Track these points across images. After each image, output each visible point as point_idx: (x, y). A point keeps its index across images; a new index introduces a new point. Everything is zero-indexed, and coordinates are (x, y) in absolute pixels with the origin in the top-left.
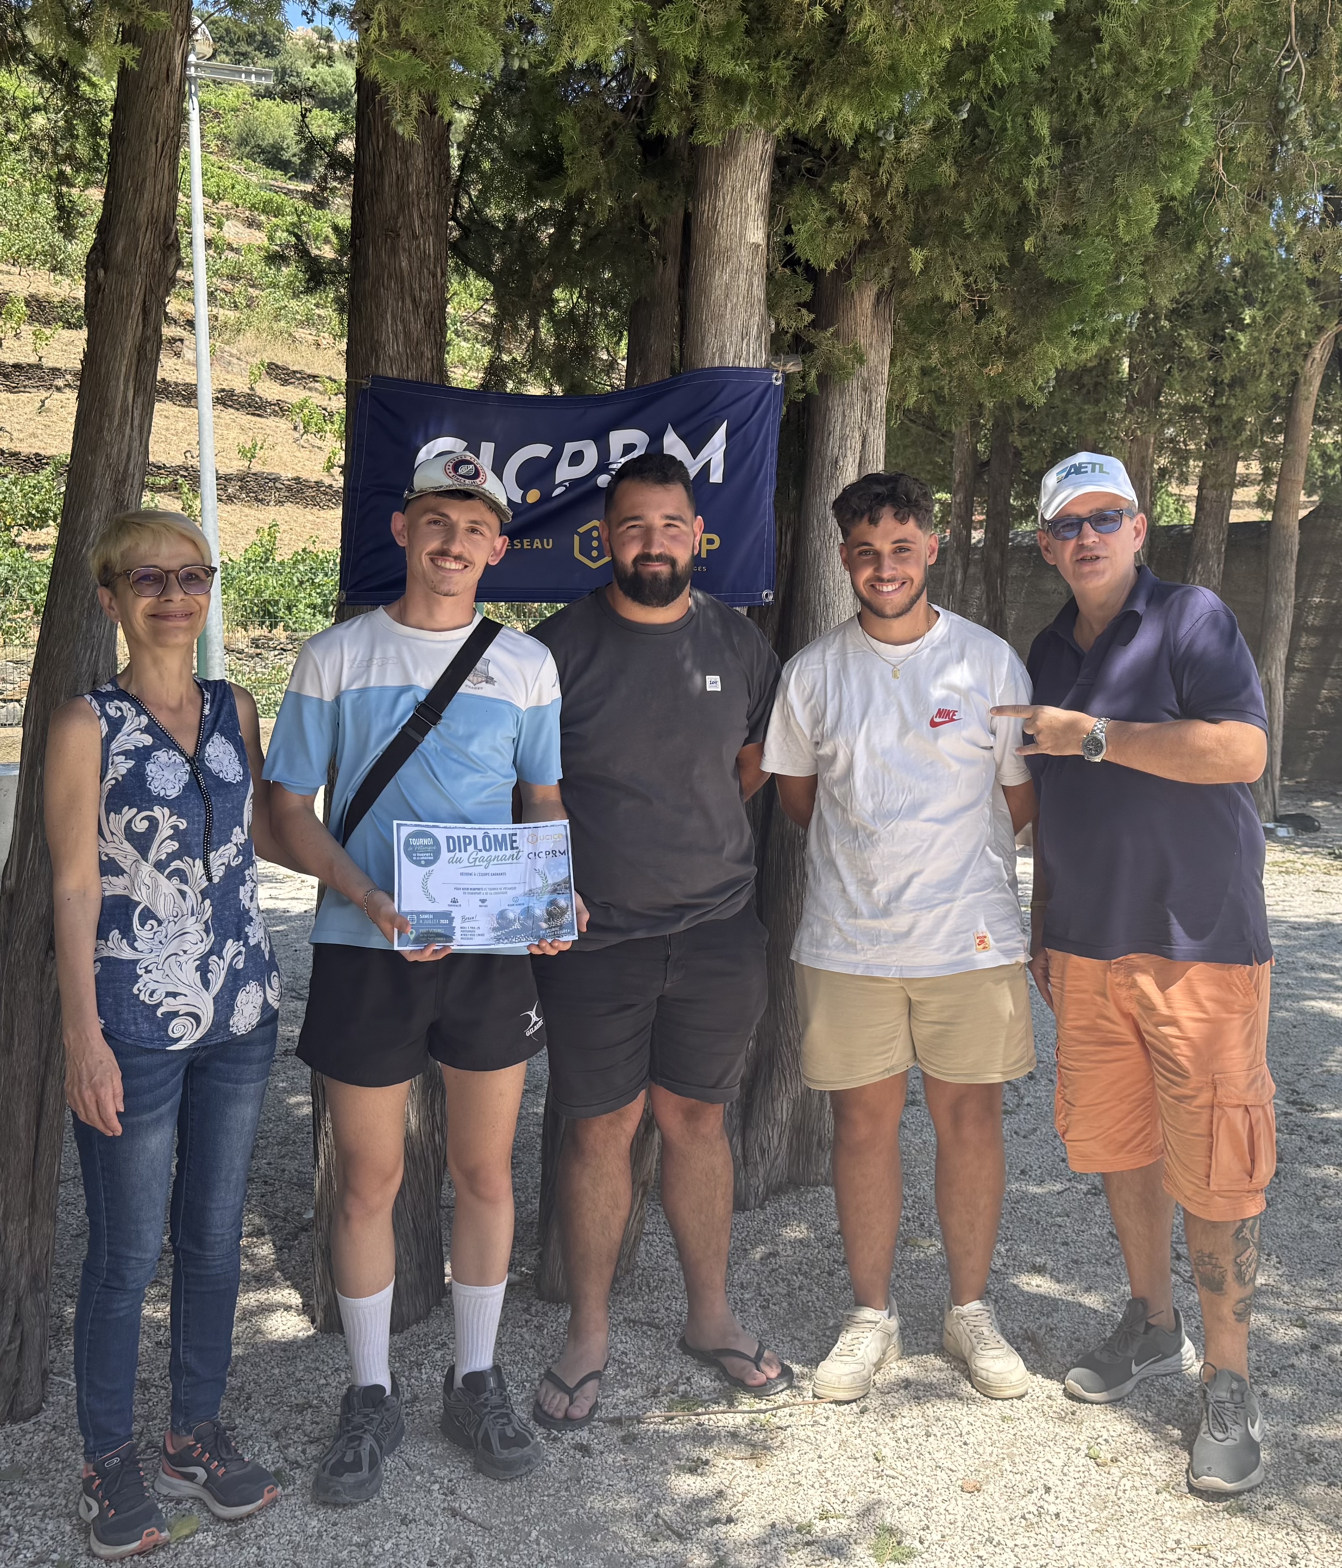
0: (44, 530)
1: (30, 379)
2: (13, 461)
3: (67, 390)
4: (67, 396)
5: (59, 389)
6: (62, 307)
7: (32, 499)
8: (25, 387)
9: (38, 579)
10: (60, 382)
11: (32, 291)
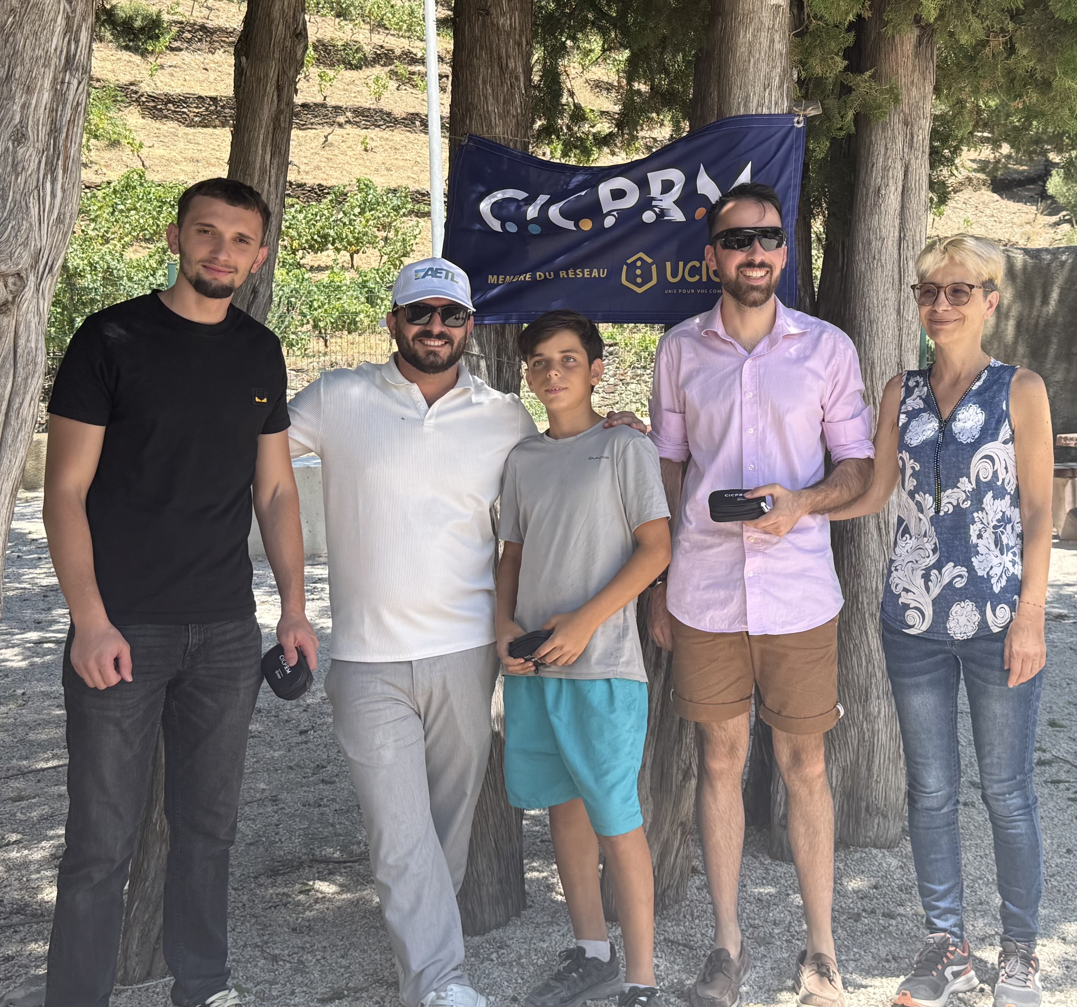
0: (325, 253)
1: (316, 117)
2: (299, 192)
3: (348, 126)
4: (348, 131)
5: (340, 125)
6: (345, 50)
7: (314, 225)
8: (312, 124)
9: (316, 297)
10: (341, 119)
11: (320, 36)
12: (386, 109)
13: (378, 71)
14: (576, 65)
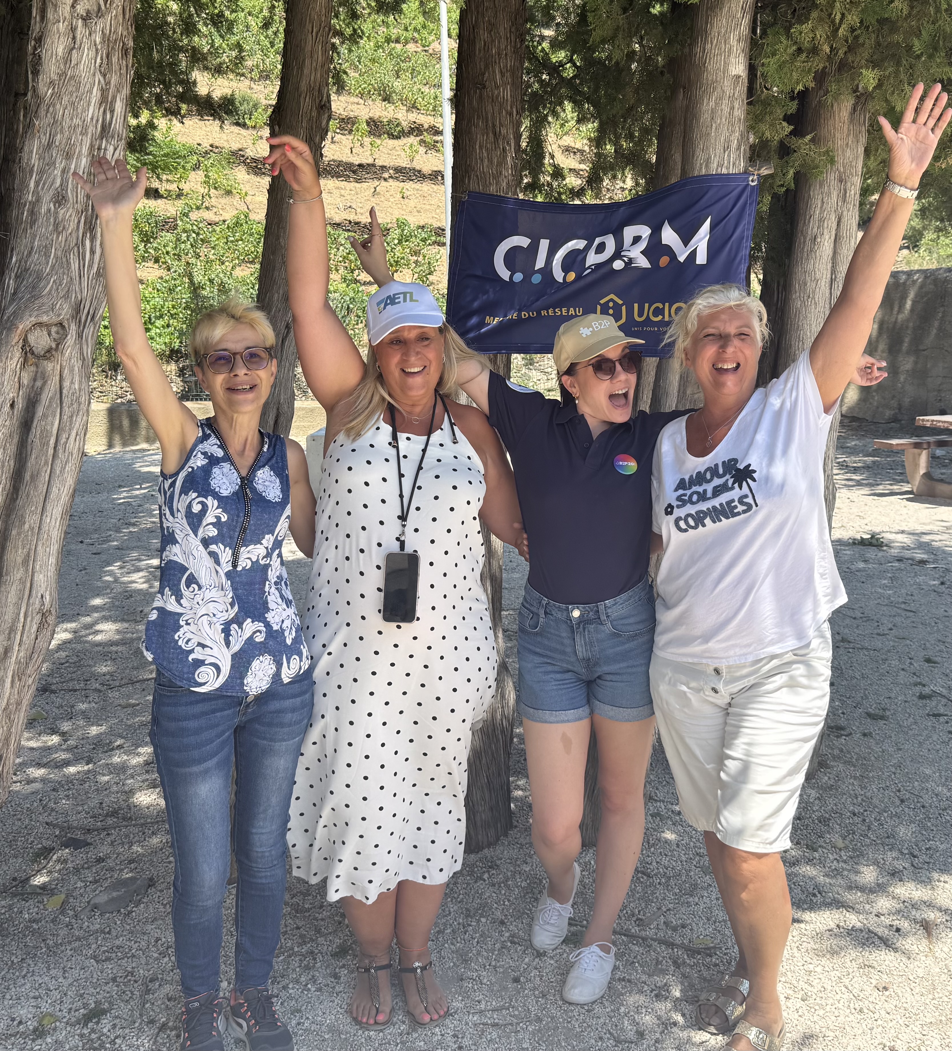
1: (368, 173)
3: (391, 180)
4: (390, 184)
5: (385, 180)
6: (388, 125)
8: (365, 179)
10: (386, 175)
11: (371, 115)
12: (418, 168)
13: (413, 140)
14: (552, 135)
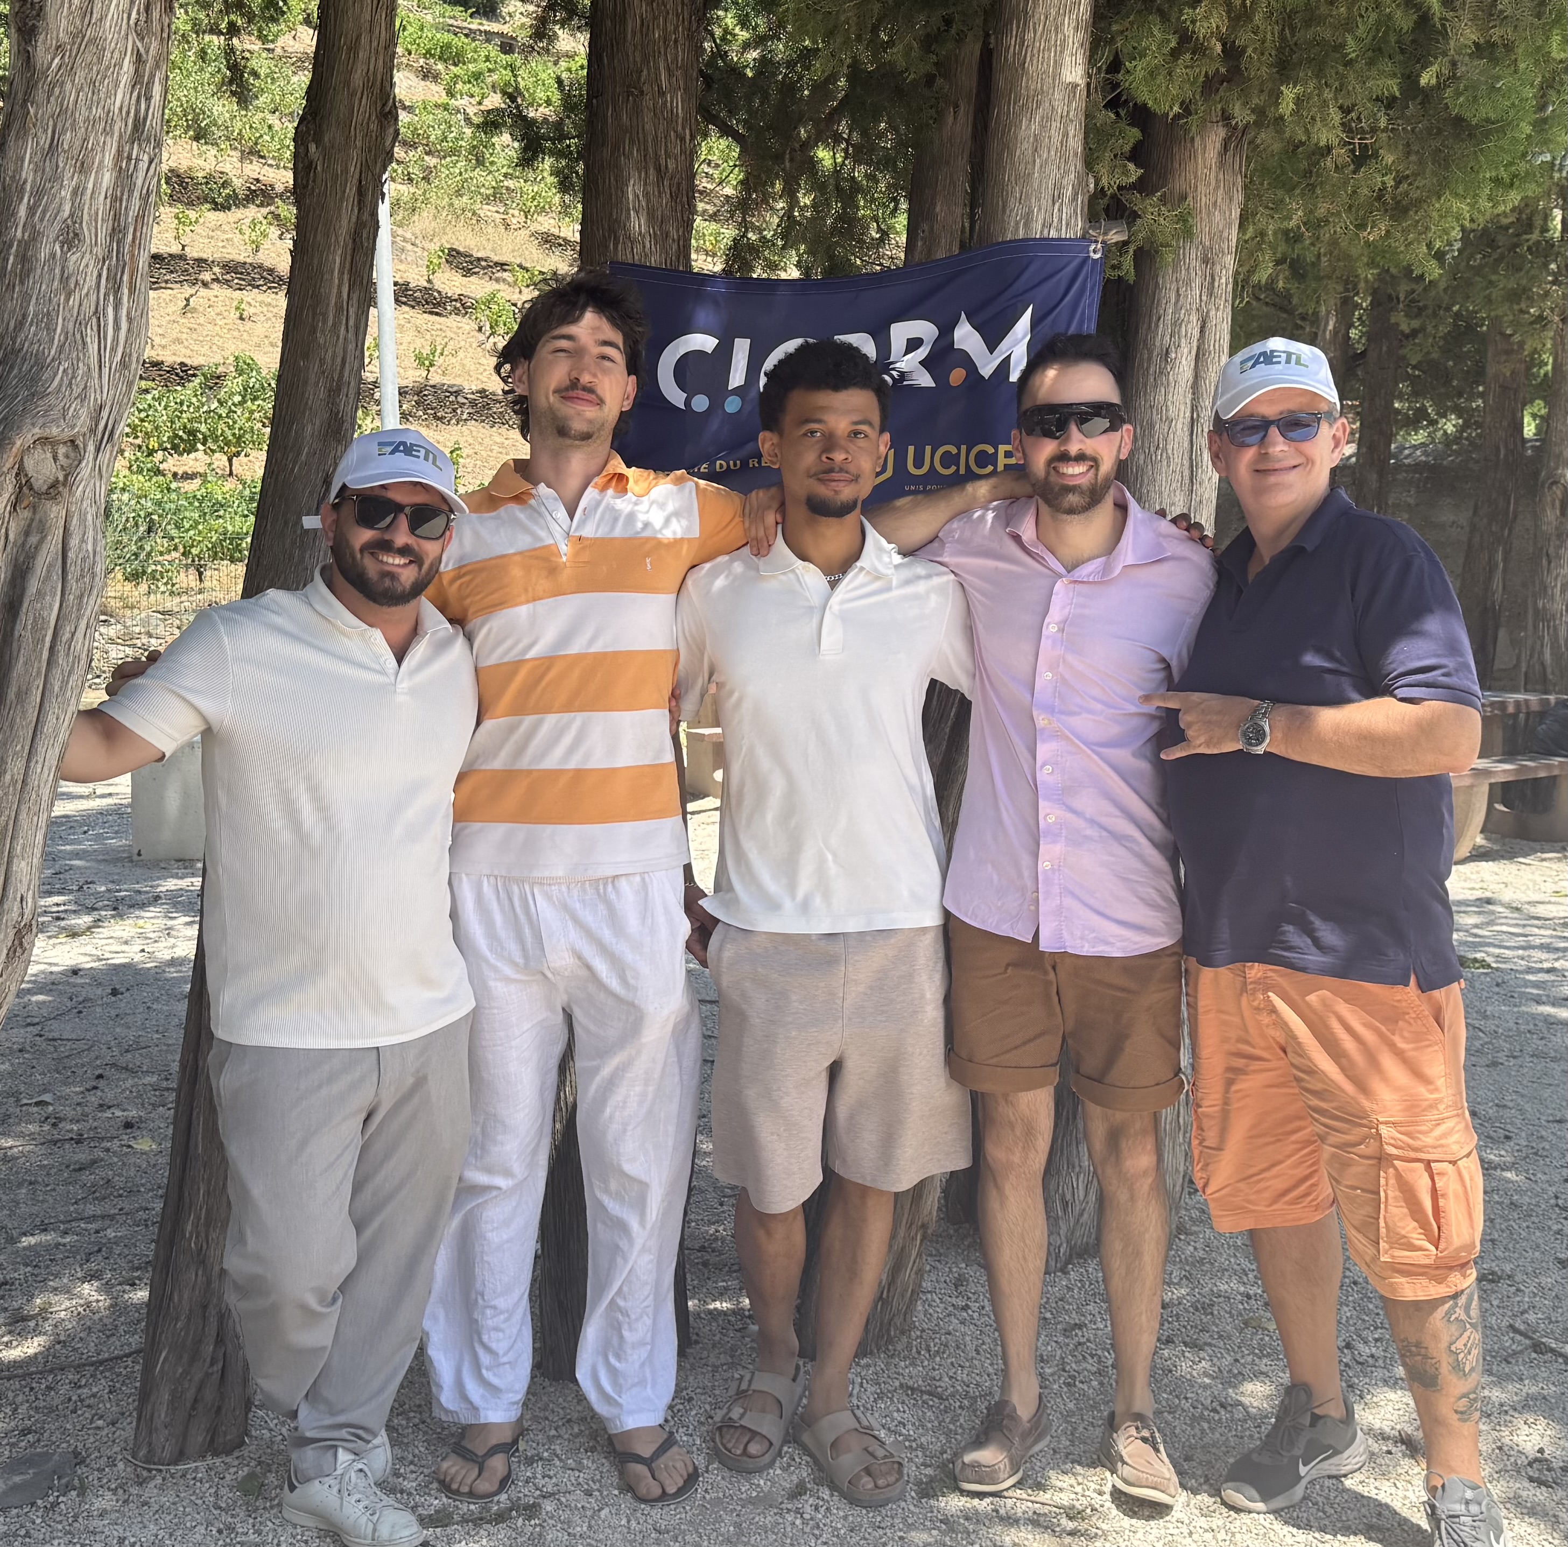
0: (193, 455)
1: (172, 272)
2: (154, 373)
3: (215, 286)
4: (216, 293)
5: (205, 284)
6: (207, 183)
7: (179, 418)
8: (166, 282)
9: (187, 514)
10: (207, 276)
11: (174, 165)
12: (267, 264)
13: (252, 212)
14: (516, 212)
